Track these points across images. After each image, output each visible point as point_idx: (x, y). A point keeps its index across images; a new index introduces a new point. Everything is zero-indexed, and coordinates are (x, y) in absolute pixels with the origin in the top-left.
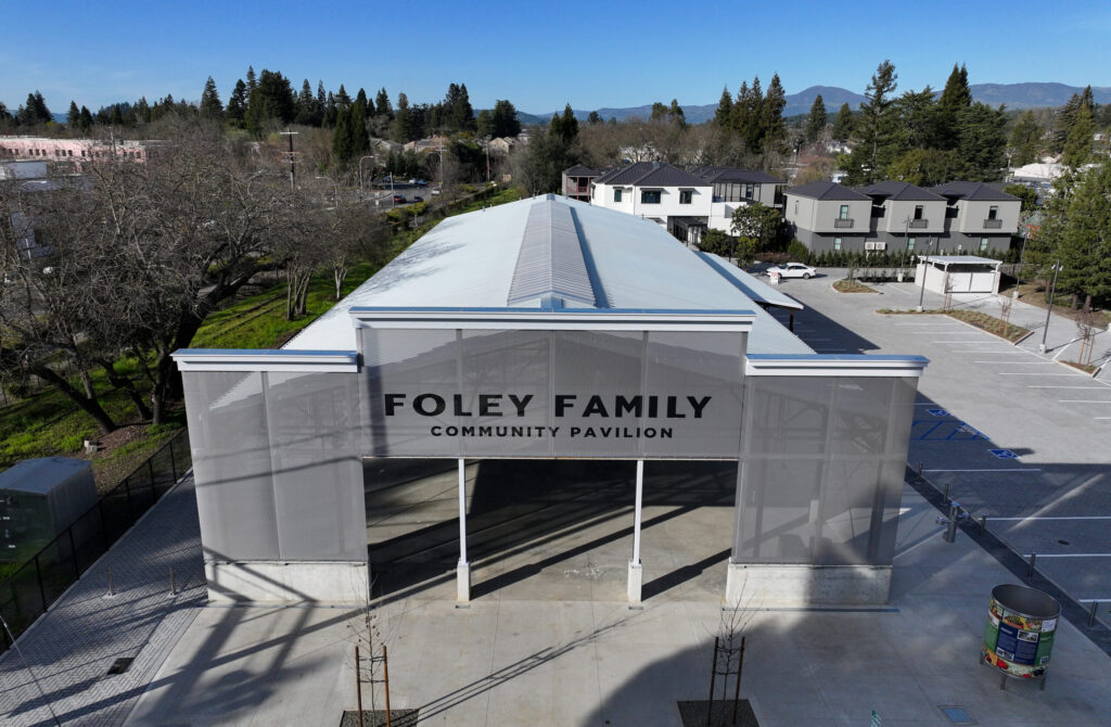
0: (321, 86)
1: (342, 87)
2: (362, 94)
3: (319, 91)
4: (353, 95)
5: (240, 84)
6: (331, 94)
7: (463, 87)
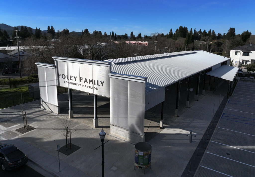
0: (195, 29)
1: (200, 29)
2: (205, 31)
3: (194, 30)
4: (202, 31)
5: (177, 30)
6: (197, 31)
7: (234, 28)
